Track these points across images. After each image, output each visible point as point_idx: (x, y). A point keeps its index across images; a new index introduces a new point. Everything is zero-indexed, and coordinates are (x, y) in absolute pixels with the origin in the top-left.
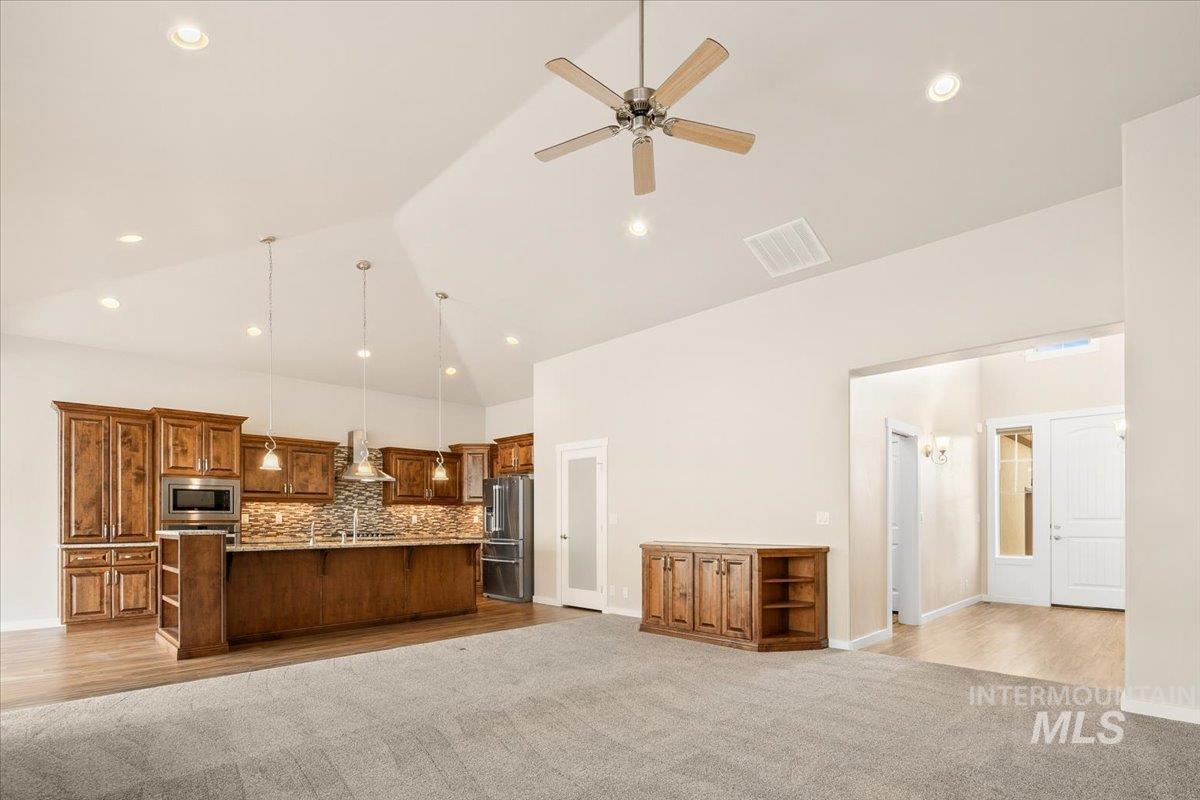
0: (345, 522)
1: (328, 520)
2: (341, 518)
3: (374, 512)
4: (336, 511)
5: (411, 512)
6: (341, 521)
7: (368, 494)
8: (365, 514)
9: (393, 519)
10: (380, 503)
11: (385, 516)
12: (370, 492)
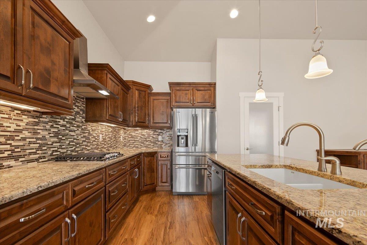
0: (60, 141)
1: (44, 138)
2: (56, 135)
3: (80, 130)
4: (52, 126)
5: (99, 131)
6: (56, 139)
7: (76, 109)
8: (74, 131)
9: (90, 137)
10: (83, 120)
11: (86, 135)
12: (78, 107)
